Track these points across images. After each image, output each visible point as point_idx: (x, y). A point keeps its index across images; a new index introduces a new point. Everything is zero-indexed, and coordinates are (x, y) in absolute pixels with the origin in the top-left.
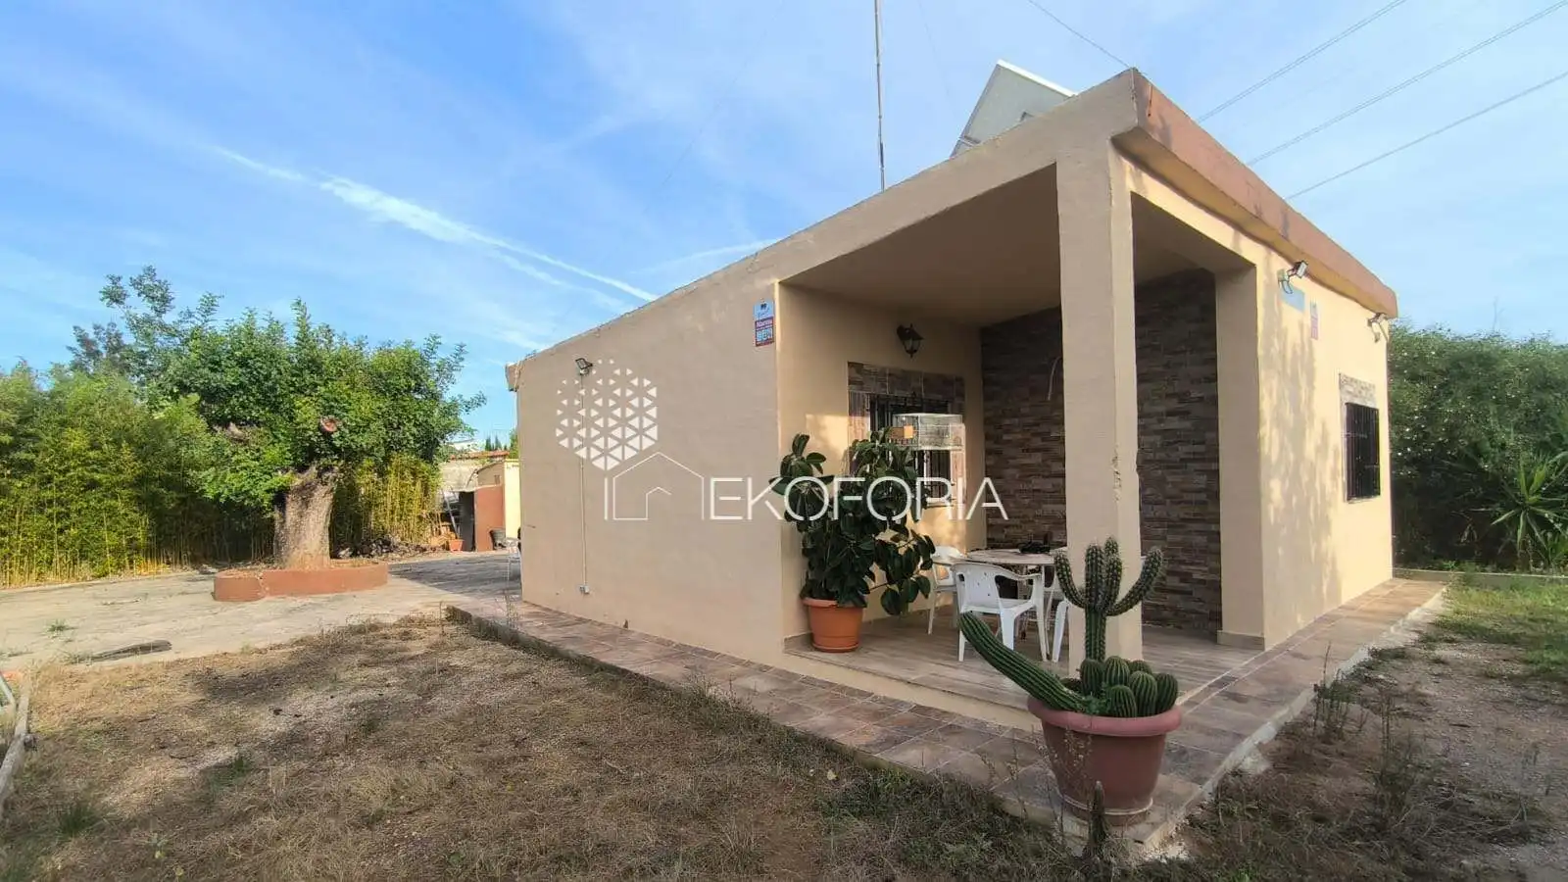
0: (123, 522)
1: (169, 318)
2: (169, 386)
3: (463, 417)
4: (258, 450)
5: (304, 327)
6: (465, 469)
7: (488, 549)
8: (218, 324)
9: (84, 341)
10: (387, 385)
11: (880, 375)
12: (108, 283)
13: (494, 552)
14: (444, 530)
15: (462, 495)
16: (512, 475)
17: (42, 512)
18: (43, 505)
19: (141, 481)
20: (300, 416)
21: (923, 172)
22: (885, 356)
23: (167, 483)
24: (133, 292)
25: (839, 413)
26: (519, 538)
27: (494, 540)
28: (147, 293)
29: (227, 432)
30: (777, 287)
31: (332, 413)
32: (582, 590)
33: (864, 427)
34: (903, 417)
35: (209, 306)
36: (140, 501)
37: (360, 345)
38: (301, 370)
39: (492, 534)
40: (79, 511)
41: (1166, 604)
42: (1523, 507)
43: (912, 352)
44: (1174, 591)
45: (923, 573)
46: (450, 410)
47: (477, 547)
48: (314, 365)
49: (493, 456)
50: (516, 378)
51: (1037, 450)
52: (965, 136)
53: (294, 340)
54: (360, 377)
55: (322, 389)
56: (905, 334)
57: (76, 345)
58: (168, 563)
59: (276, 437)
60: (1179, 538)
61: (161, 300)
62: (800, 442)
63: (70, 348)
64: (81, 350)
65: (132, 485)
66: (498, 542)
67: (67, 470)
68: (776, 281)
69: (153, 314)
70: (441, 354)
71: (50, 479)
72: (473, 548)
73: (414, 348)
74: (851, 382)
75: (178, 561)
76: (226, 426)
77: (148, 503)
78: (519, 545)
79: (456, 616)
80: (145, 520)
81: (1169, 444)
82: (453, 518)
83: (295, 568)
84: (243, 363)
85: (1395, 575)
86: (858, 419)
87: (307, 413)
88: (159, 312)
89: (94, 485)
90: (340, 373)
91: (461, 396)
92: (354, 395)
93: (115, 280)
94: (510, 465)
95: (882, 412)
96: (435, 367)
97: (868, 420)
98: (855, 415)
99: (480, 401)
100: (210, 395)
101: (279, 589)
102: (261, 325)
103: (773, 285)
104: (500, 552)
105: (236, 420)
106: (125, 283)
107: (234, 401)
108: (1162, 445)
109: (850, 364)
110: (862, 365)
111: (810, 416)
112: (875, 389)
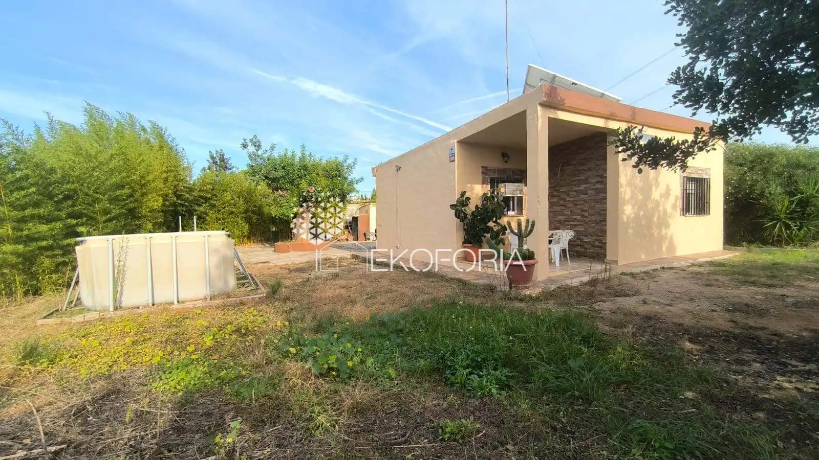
0: (241, 227)
1: (260, 153)
2: (262, 177)
3: (355, 186)
4: (288, 199)
5: (303, 154)
6: (354, 208)
7: (363, 240)
8: (276, 155)
9: (212, 157)
10: (329, 174)
11: (494, 171)
12: (243, 141)
13: (365, 242)
14: (346, 233)
15: (353, 218)
16: (373, 210)
17: (217, 222)
18: (218, 220)
19: (246, 211)
20: (301, 186)
21: (495, 109)
22: (495, 163)
23: (254, 212)
24: (250, 144)
25: (478, 184)
26: (376, 232)
27: (365, 237)
28: (254, 144)
29: (278, 193)
30: (456, 143)
31: (312, 185)
32: (397, 247)
33: (488, 188)
34: (503, 185)
35: (273, 148)
36: (245, 218)
37: (321, 160)
38: (301, 170)
39: (365, 234)
40: (228, 222)
41: (594, 251)
42: (779, 220)
43: (506, 162)
44: (597, 247)
45: (502, 237)
46: (351, 183)
47: (359, 239)
48: (305, 168)
49: (365, 203)
50: (375, 172)
51: (555, 196)
52: (526, 84)
53: (298, 158)
54: (321, 172)
55: (308, 177)
56: (504, 155)
57: (210, 159)
58: (254, 242)
59: (293, 195)
60: (599, 228)
61: (258, 146)
62: (463, 194)
63: (207, 160)
64: (211, 161)
65: (244, 213)
66: (367, 237)
67: (225, 207)
68: (456, 141)
69: (255, 151)
70: (350, 161)
71: (220, 211)
72: (358, 240)
73: (339, 160)
74: (483, 173)
75: (257, 242)
76: (277, 191)
77: (248, 219)
78: (376, 235)
79: (354, 257)
80: (247, 226)
81: (597, 193)
82: (349, 228)
83: (300, 242)
84: (283, 168)
85: (724, 249)
86: (485, 185)
87: (304, 185)
88: (257, 150)
89: (232, 213)
90: (314, 171)
91: (355, 178)
92: (319, 179)
93: (245, 140)
94: (372, 206)
95: (494, 183)
96: (346, 167)
97: (489, 186)
98: (484, 184)
99: (362, 179)
100: (274, 180)
101: (296, 249)
102: (289, 154)
103: (454, 143)
104: (367, 241)
105: (281, 189)
106: (248, 141)
107: (281, 182)
108: (595, 194)
109: (482, 167)
110: (487, 167)
111: (469, 185)
112: (492, 175)
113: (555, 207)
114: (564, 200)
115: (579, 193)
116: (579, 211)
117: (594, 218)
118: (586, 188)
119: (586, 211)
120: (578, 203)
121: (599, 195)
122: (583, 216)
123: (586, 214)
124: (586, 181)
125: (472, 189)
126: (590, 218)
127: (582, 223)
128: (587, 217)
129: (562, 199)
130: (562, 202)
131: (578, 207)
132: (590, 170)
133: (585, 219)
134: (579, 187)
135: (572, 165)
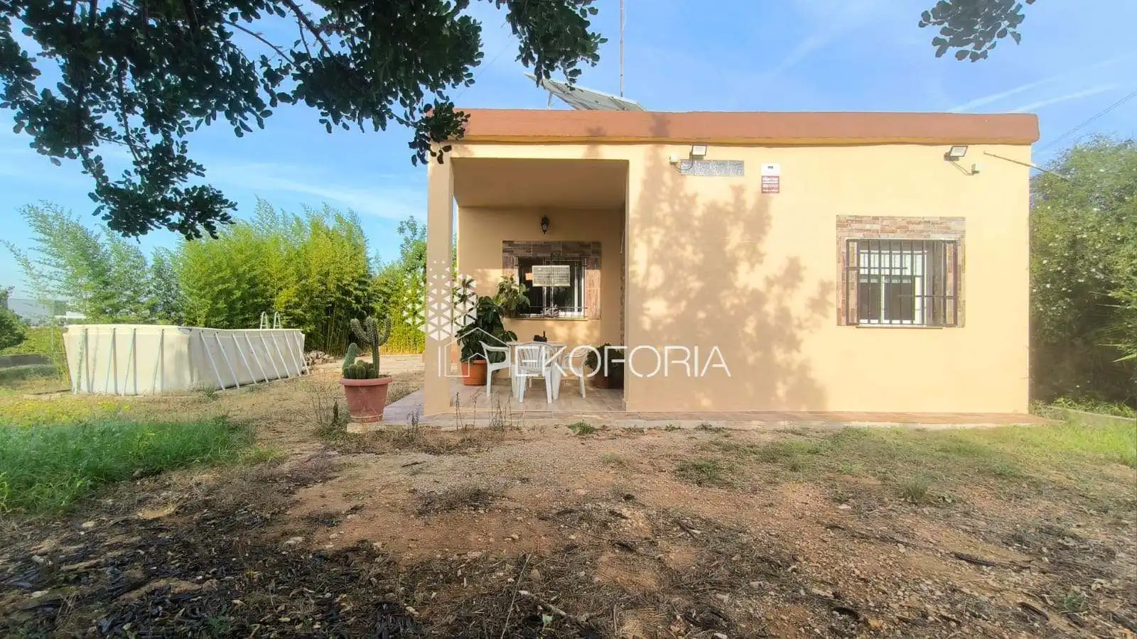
11: (525, 247)
22: (528, 235)
25: (495, 267)
33: (513, 271)
43: (545, 231)
56: (545, 221)
86: (509, 269)
97: (516, 269)
109: (504, 242)
110: (512, 242)
111: (480, 270)
112: (522, 253)
125: (483, 277)
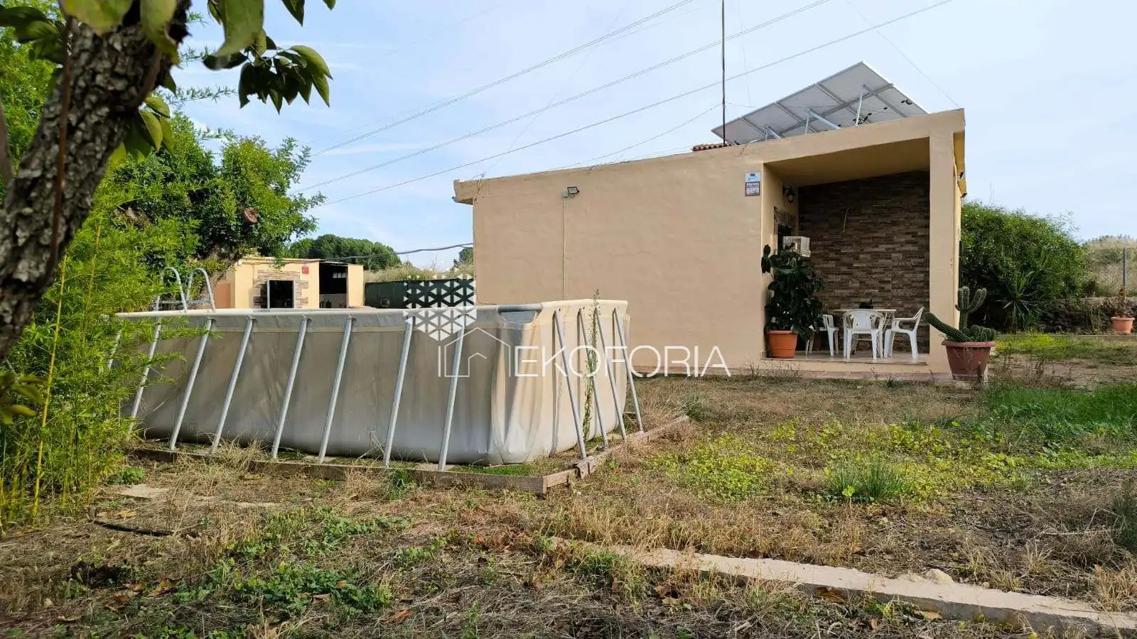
30: (762, 166)
42: (1016, 300)
43: (791, 202)
68: (762, 162)
74: (774, 218)
81: (907, 258)
98: (775, 235)
103: (760, 164)
108: (904, 259)
113: (830, 276)
114: (850, 265)
115: (877, 256)
116: (876, 283)
117: (900, 292)
118: (887, 249)
119: (889, 282)
120: (874, 270)
121: (910, 261)
122: (882, 289)
123: (888, 287)
124: (889, 240)
126: (895, 292)
127: (880, 300)
128: (890, 291)
129: (844, 264)
130: (844, 269)
131: (874, 276)
132: (894, 223)
133: (885, 294)
134: (877, 247)
135: (864, 214)
